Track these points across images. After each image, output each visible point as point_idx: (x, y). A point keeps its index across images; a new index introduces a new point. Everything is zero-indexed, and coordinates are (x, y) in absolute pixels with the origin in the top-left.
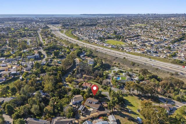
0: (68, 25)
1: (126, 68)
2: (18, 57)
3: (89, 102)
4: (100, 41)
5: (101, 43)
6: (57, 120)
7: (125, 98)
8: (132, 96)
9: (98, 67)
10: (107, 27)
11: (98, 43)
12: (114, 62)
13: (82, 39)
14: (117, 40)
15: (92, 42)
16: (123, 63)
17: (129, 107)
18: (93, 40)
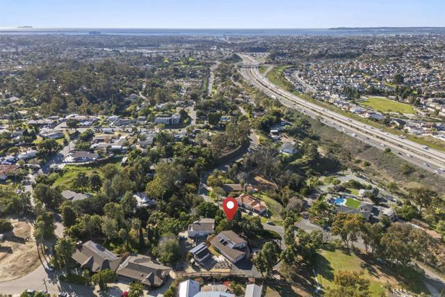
0: (283, 55)
1: (384, 179)
2: (141, 117)
3: (223, 240)
4: (346, 100)
5: (343, 104)
6: (135, 261)
7: (324, 253)
8: (348, 254)
9: (304, 163)
10: (384, 62)
11: (336, 104)
12: (357, 158)
13: (300, 90)
14: (397, 99)
15: (323, 98)
16: (380, 164)
17: (323, 279)
18: (329, 94)
